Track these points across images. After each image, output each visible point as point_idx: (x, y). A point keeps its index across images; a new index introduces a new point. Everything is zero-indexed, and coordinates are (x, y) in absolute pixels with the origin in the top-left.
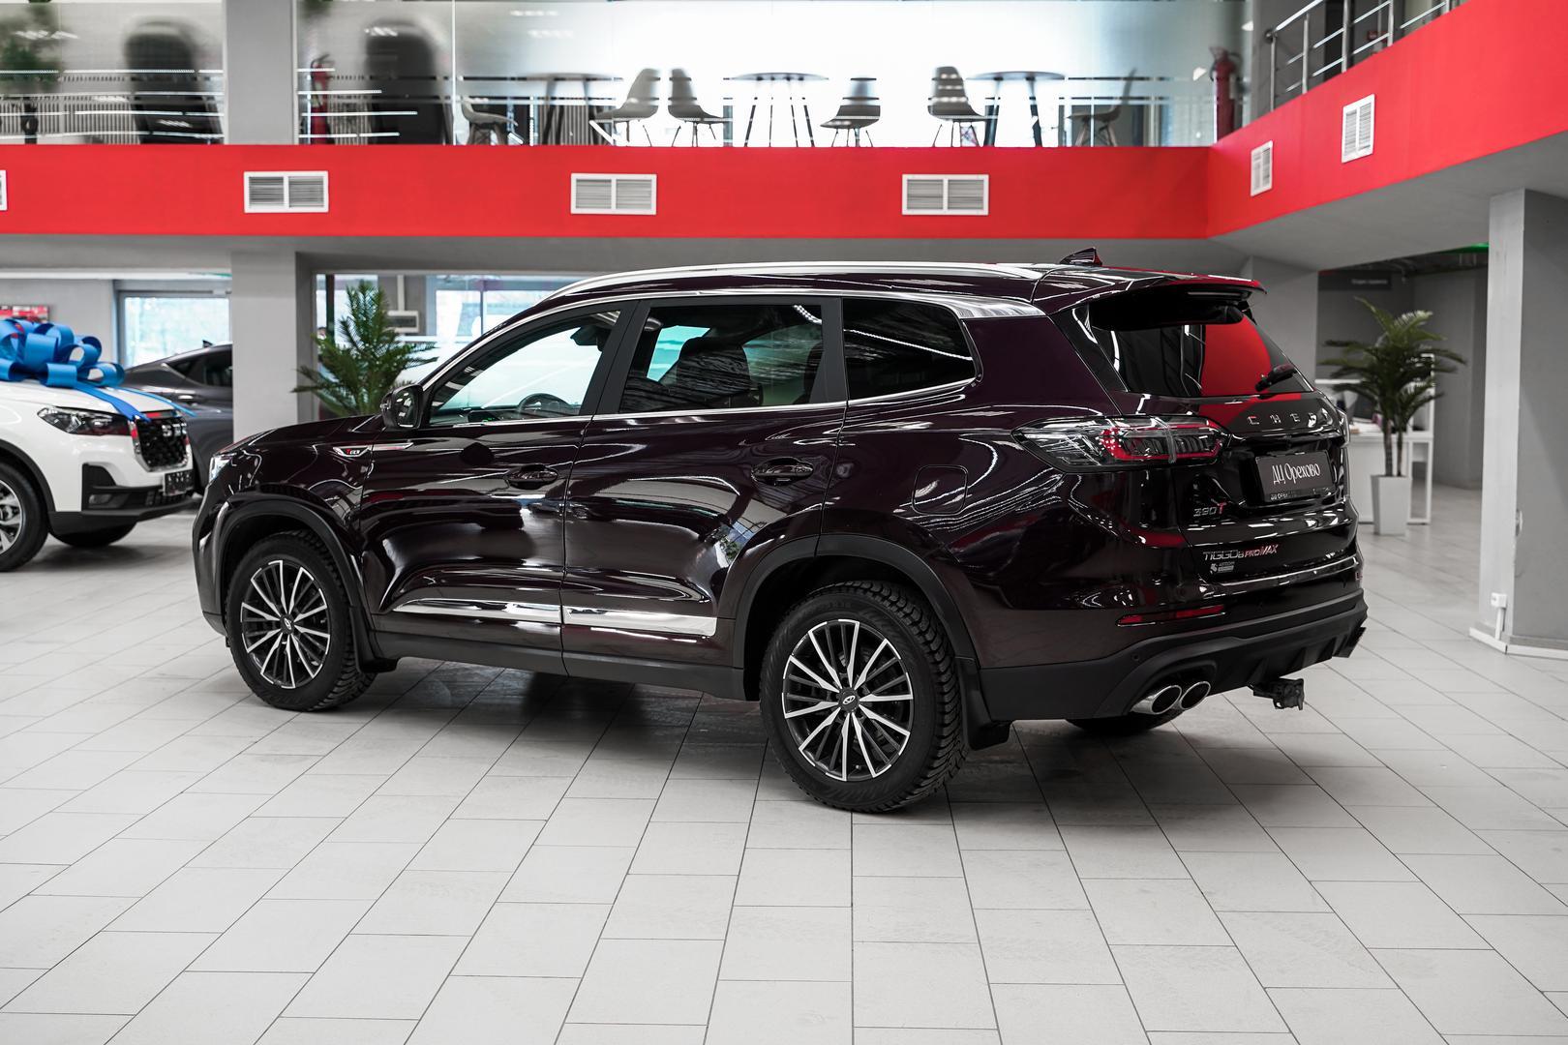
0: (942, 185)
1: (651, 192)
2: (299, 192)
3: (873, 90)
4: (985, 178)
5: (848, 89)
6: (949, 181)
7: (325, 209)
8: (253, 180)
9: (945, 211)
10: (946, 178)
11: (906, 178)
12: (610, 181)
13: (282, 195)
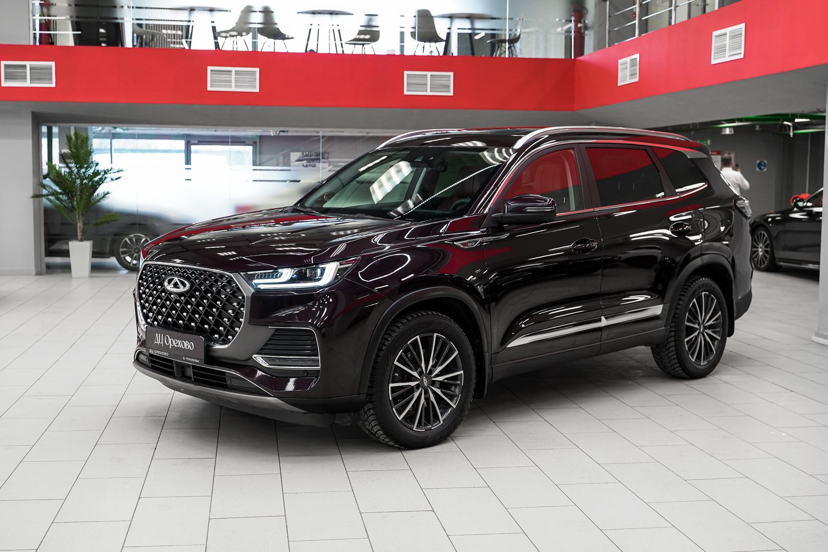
0: (427, 77)
1: (255, 78)
2: (37, 74)
3: (376, 22)
4: (451, 74)
5: (363, 21)
6: (431, 75)
7: (53, 85)
8: (6, 66)
9: (429, 93)
10: (429, 74)
11: (406, 73)
12: (231, 71)
13: (26, 76)
